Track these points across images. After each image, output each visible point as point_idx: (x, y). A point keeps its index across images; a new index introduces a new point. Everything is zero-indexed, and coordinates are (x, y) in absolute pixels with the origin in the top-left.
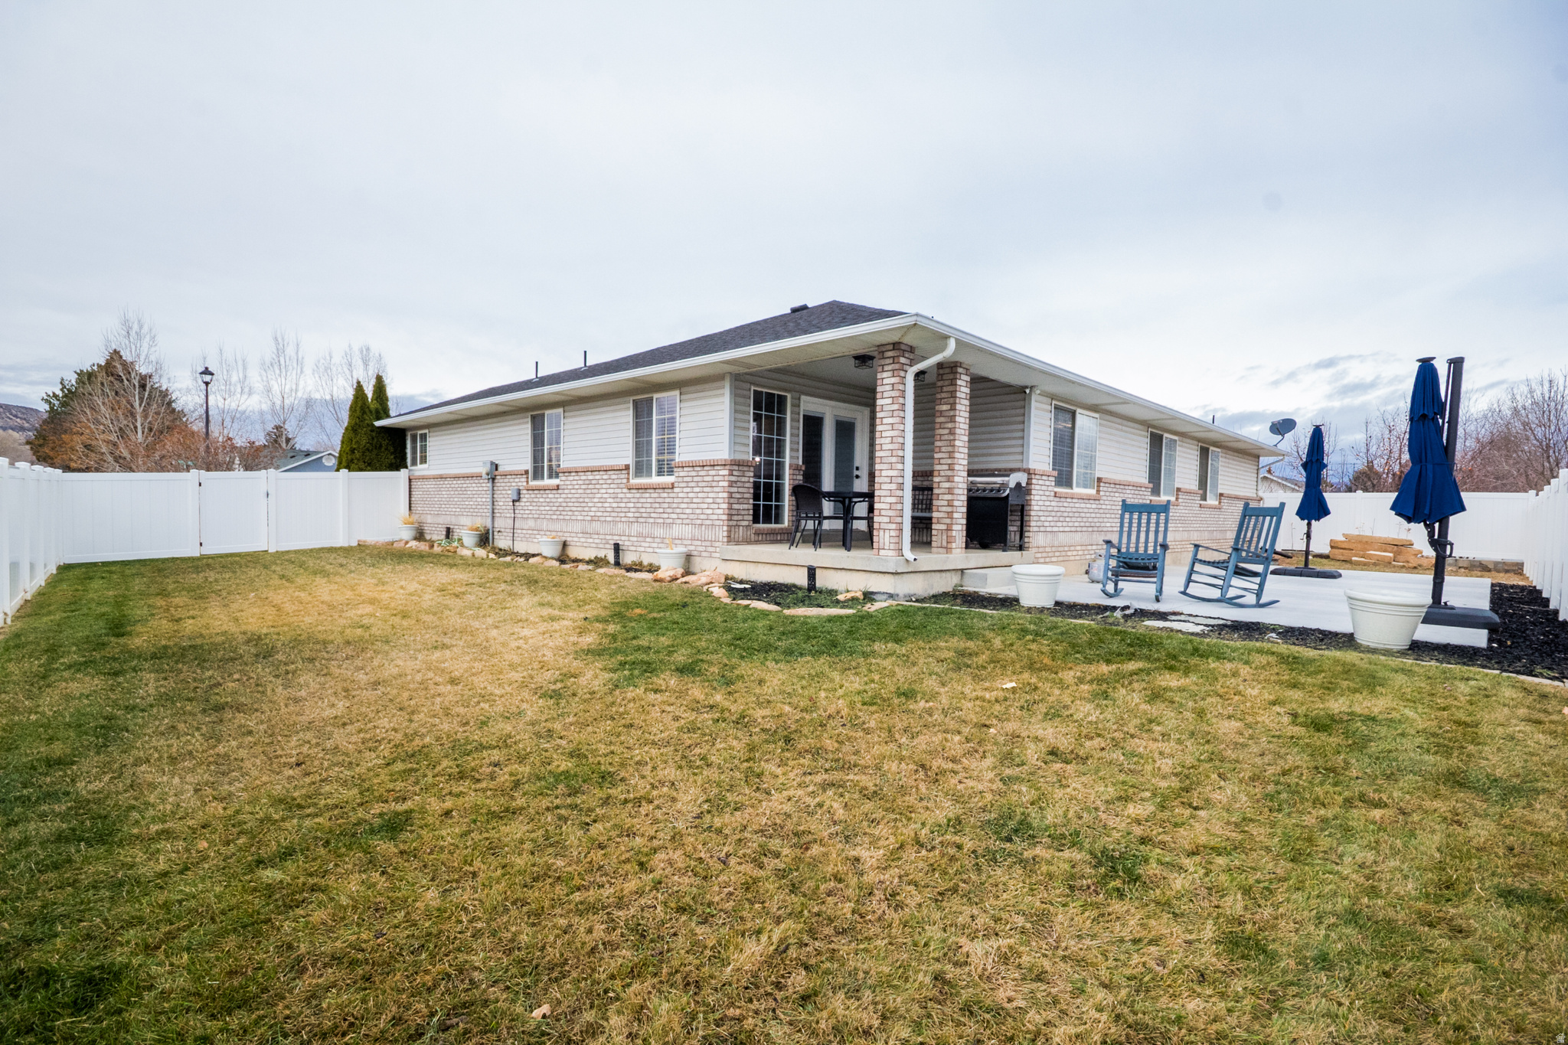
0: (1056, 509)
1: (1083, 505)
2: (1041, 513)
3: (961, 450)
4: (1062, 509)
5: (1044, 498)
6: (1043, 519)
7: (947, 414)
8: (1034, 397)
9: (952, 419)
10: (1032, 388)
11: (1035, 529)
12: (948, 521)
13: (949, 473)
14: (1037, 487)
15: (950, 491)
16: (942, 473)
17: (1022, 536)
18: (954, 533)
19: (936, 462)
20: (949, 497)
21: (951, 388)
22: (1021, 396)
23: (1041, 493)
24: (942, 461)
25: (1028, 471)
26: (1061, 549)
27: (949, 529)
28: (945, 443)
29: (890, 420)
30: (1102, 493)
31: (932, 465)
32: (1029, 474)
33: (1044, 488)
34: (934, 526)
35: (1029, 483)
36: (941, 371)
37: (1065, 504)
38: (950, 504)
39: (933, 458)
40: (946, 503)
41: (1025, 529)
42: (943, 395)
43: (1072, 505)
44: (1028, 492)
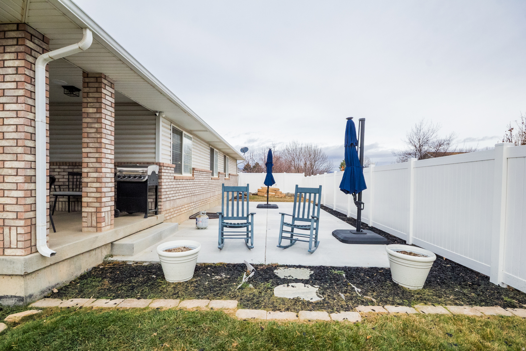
0: (175, 186)
1: (187, 183)
2: (167, 190)
3: (107, 146)
4: (178, 186)
5: (169, 180)
6: (168, 193)
7: (94, 116)
8: (161, 119)
9: (99, 120)
10: (160, 112)
11: (164, 200)
12: (97, 205)
13: (97, 165)
14: (165, 174)
15: (98, 180)
16: (90, 165)
17: (156, 205)
18: (103, 215)
19: (84, 155)
20: (98, 185)
21: (97, 95)
22: (153, 117)
23: (167, 177)
24: (90, 155)
25: (159, 164)
26: (178, 208)
27: (98, 211)
28: (92, 140)
29: (14, 107)
30: (195, 176)
31: (81, 158)
32: (160, 166)
33: (169, 174)
34: (84, 209)
35: (160, 172)
36: (87, 80)
37: (180, 183)
38: (98, 190)
39: (82, 153)
40: (95, 190)
41: (159, 200)
42: (90, 100)
43: (182, 183)
44: (159, 177)
